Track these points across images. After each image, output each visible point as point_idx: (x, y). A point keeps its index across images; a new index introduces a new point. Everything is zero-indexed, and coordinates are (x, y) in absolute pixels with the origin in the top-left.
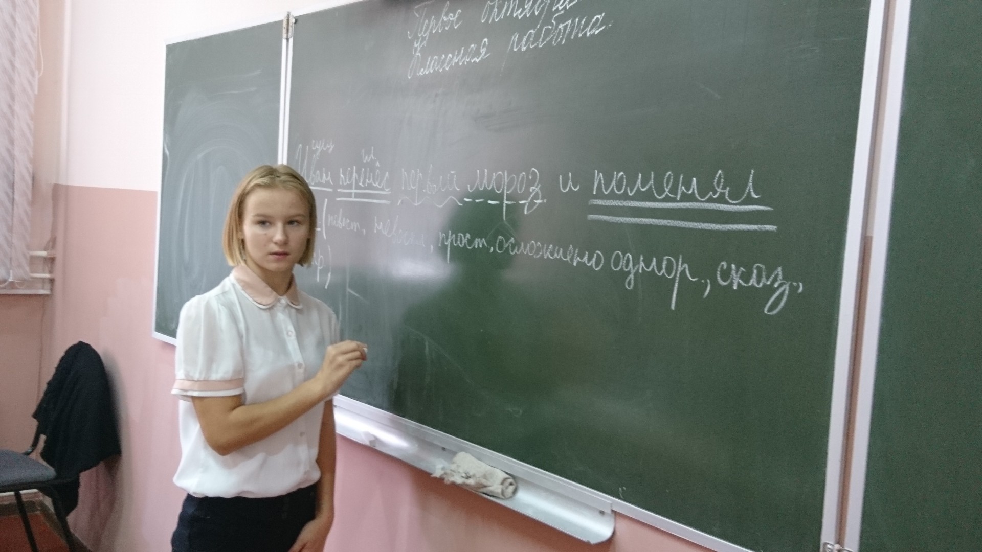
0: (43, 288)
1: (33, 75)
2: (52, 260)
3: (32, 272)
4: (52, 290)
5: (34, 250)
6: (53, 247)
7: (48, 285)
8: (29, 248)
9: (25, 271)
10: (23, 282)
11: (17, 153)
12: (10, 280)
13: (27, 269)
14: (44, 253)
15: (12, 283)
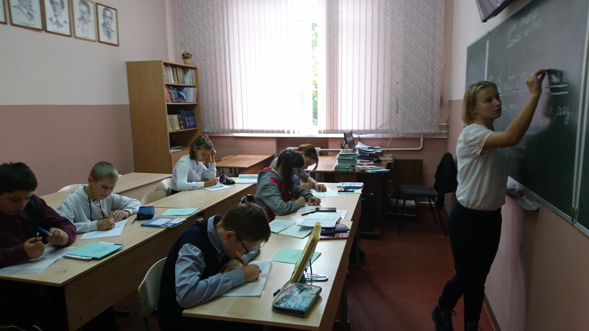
0: (445, 136)
1: (441, 64)
2: (448, 126)
3: (440, 130)
4: (448, 136)
5: (441, 123)
6: (449, 122)
7: (447, 135)
8: (439, 122)
9: (437, 130)
10: (436, 134)
11: (435, 91)
12: (432, 133)
13: (438, 129)
14: (445, 124)
15: (433, 134)
